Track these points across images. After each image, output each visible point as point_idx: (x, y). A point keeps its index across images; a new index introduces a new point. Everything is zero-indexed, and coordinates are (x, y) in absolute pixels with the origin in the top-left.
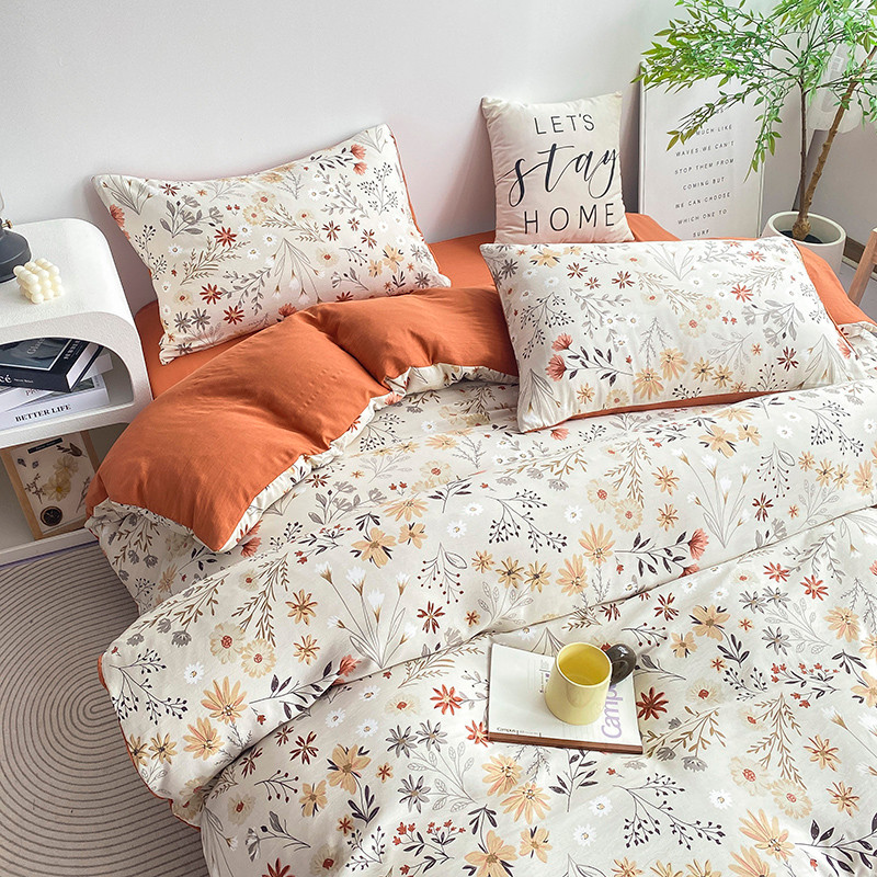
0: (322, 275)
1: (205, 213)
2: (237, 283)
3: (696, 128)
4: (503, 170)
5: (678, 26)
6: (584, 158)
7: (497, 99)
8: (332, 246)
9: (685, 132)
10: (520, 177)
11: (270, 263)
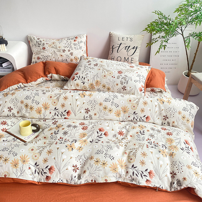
0: (60, 59)
1: (42, 44)
2: (43, 57)
4: (111, 47)
6: (128, 47)
7: (113, 32)
8: (63, 54)
10: (113, 49)
11: (50, 55)
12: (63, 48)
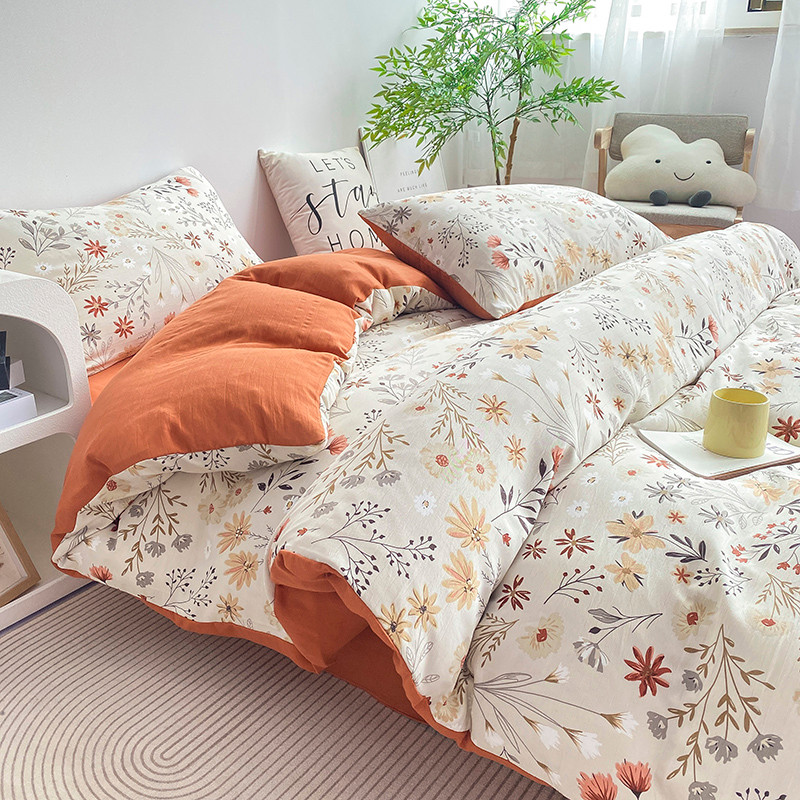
0: (197, 280)
1: (67, 229)
2: (121, 291)
3: (435, 155)
4: (294, 207)
5: (390, 87)
6: (358, 189)
8: (199, 254)
9: (428, 159)
10: (313, 209)
11: (147, 270)
12: (184, 230)
